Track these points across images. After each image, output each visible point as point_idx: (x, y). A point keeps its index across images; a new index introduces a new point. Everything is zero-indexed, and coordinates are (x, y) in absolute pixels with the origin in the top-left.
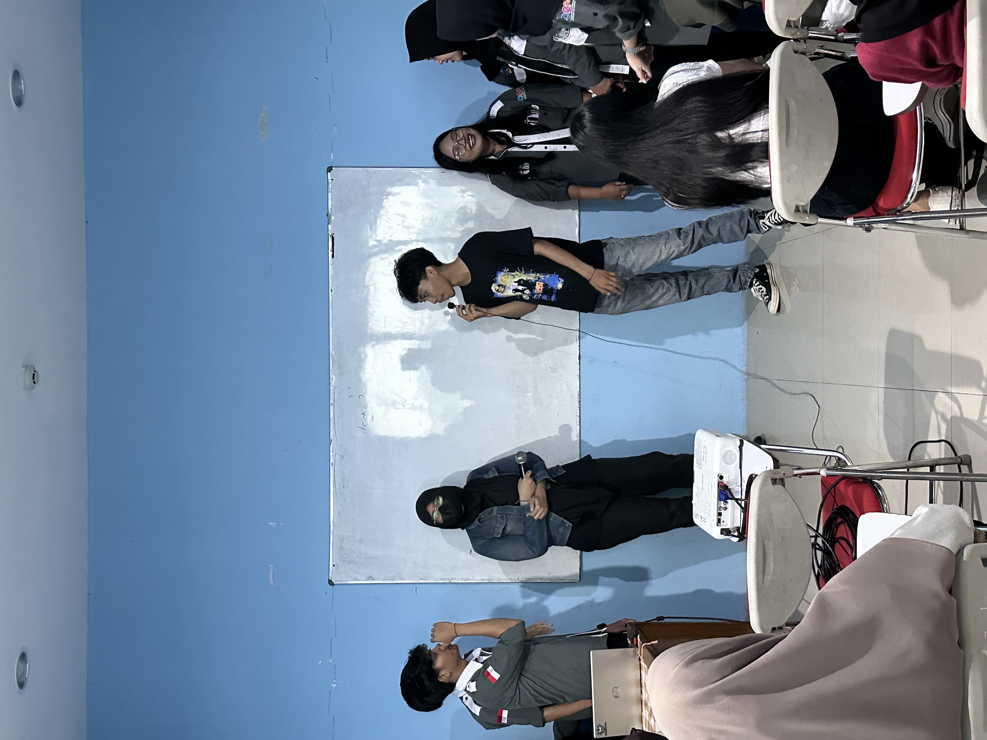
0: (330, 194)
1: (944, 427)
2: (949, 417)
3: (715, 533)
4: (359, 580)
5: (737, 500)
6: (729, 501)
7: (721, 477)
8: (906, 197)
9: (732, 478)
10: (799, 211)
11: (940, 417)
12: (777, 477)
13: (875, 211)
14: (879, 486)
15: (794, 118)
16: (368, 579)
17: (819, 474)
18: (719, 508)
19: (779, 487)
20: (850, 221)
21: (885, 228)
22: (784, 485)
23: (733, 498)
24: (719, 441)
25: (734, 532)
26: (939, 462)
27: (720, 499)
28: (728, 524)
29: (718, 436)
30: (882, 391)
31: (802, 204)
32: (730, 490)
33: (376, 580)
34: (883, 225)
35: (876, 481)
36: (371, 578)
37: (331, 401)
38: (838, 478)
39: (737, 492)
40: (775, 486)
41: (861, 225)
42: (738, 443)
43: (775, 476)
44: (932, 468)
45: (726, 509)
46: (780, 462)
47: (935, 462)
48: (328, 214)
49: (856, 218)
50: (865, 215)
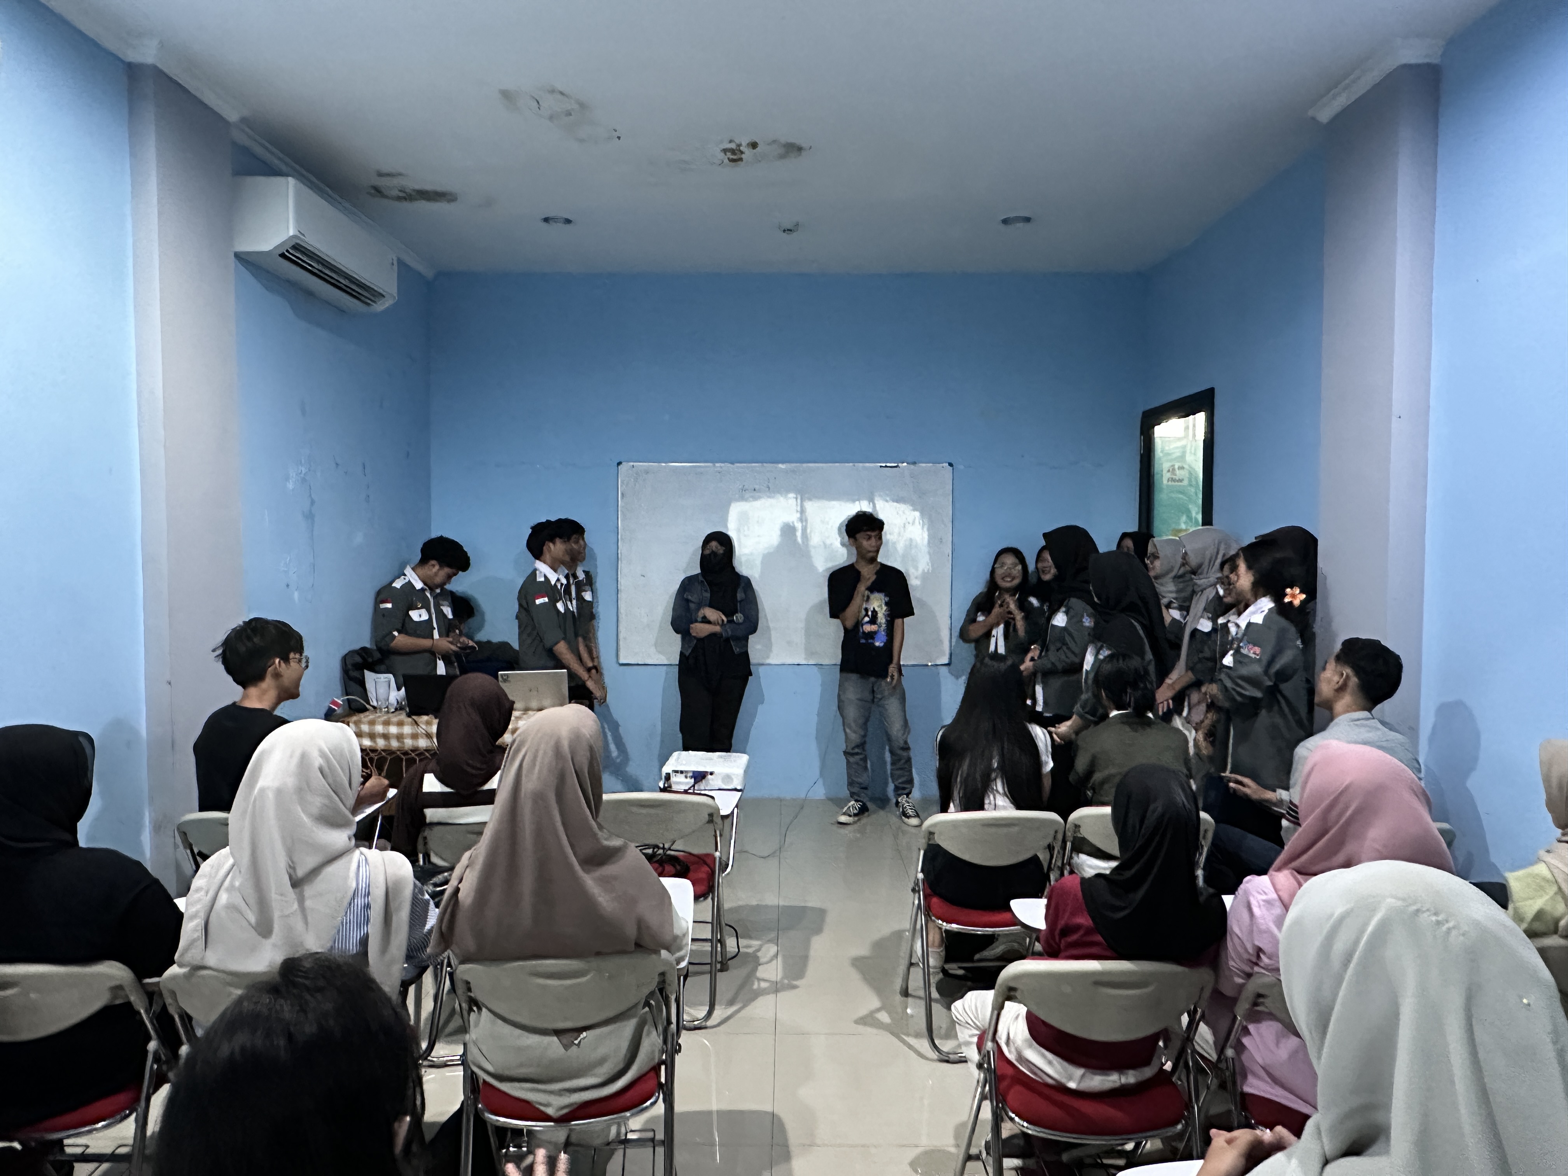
0: (931, 464)
1: (750, 950)
2: (759, 954)
3: (667, 769)
4: (621, 487)
5: (694, 786)
6: (693, 780)
7: (711, 774)
9: (712, 782)
10: (930, 835)
12: (715, 819)
14: (708, 897)
15: (1005, 830)
16: (621, 494)
17: (716, 851)
19: (706, 819)
21: (914, 902)
22: (708, 822)
24: (741, 772)
25: (667, 786)
26: (724, 947)
27: (694, 772)
29: (745, 771)
30: (776, 903)
32: (702, 780)
33: (621, 500)
35: (712, 895)
36: (623, 496)
37: (765, 465)
38: (712, 866)
39: (700, 786)
40: (707, 816)
42: (739, 788)
43: (714, 816)
45: (686, 777)
48: (915, 462)
49: (923, 880)
50: (926, 887)
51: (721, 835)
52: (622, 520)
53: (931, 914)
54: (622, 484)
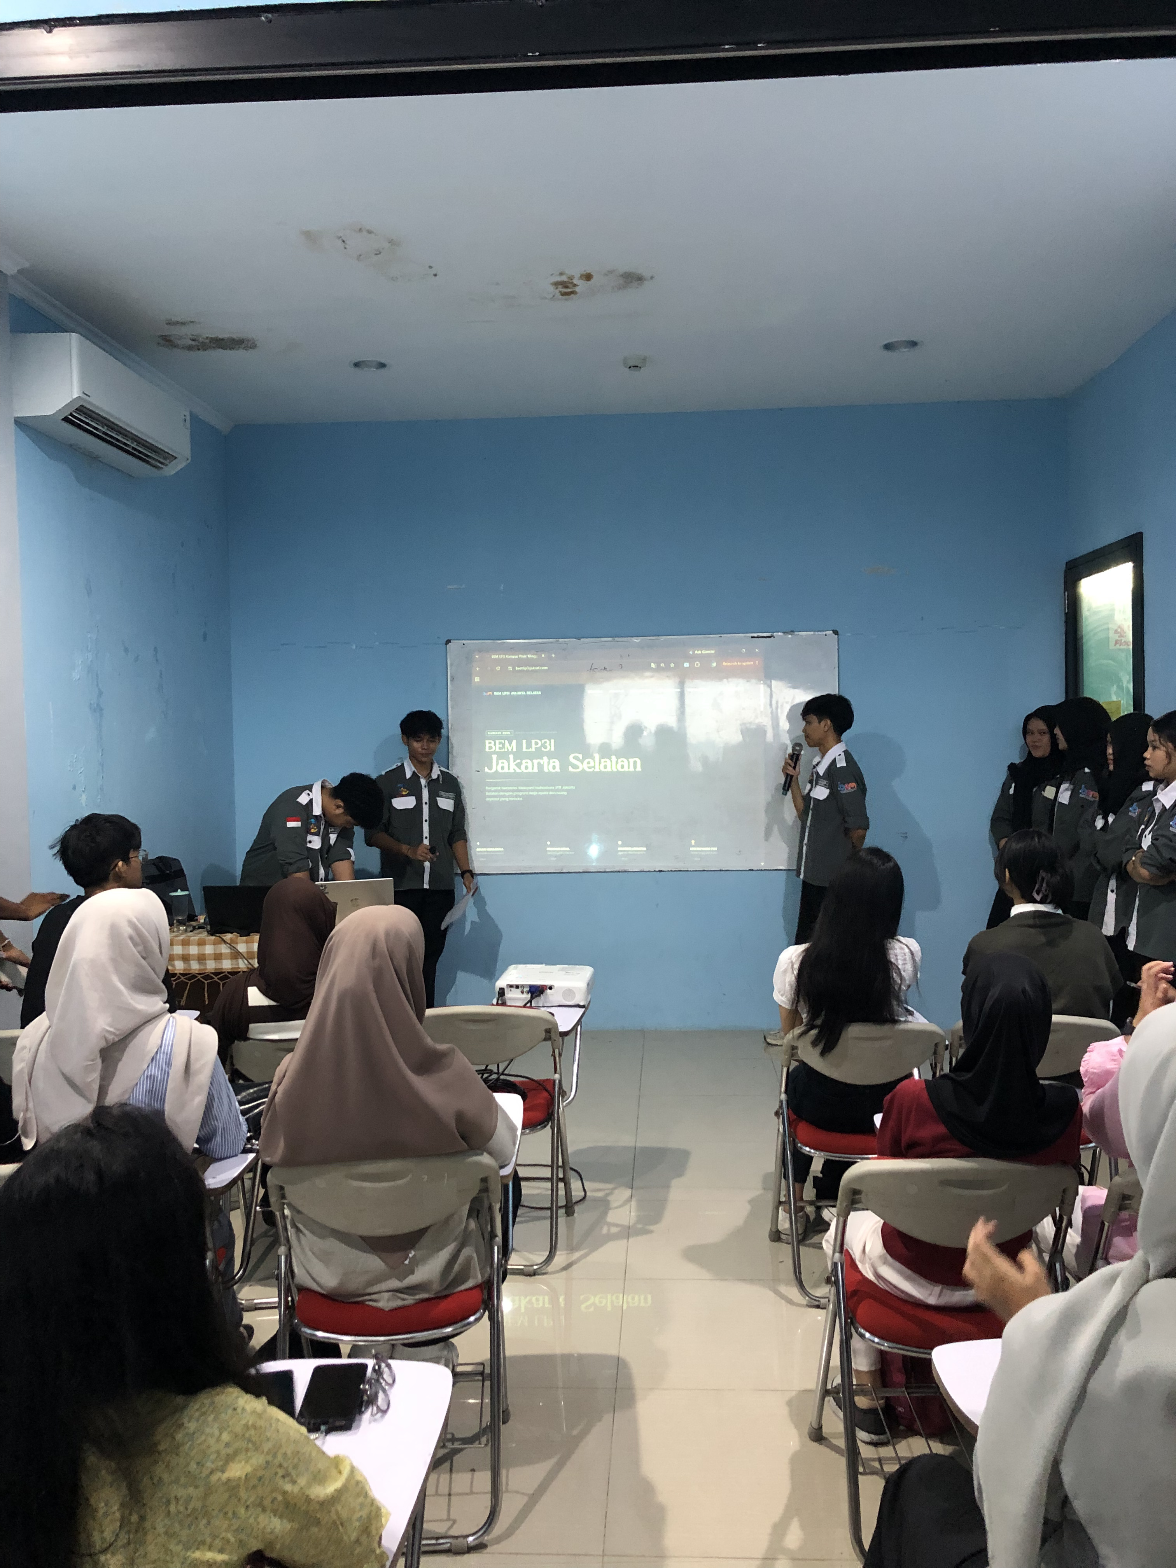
0: (812, 633)
3: (501, 983)
4: (451, 669)
5: (530, 1001)
6: (529, 995)
7: (551, 988)
8: (806, 1146)
9: (551, 998)
10: (793, 1050)
11: (608, 1192)
12: (553, 1035)
13: (794, 1120)
14: (545, 1127)
15: (877, 1044)
16: (451, 677)
17: (555, 1073)
18: (523, 986)
19: (543, 1035)
20: (783, 1097)
21: (779, 1130)
22: (545, 1040)
23: (532, 998)
24: (583, 985)
25: (502, 1000)
26: (568, 1185)
27: (531, 987)
28: (509, 995)
29: (588, 985)
30: (632, 1144)
31: (799, 1052)
32: (539, 996)
33: (451, 684)
34: (781, 1130)
35: (550, 1124)
36: (453, 679)
37: (616, 639)
38: (552, 1092)
39: (538, 1002)
40: (544, 1032)
41: (781, 1107)
42: (582, 1004)
43: (552, 1031)
44: (562, 1180)
45: (522, 992)
46: (566, 1038)
47: (567, 1181)
48: (792, 631)
49: (787, 1102)
50: (790, 1111)
51: (560, 1055)
52: (452, 708)
53: (797, 1140)
54: (451, 665)
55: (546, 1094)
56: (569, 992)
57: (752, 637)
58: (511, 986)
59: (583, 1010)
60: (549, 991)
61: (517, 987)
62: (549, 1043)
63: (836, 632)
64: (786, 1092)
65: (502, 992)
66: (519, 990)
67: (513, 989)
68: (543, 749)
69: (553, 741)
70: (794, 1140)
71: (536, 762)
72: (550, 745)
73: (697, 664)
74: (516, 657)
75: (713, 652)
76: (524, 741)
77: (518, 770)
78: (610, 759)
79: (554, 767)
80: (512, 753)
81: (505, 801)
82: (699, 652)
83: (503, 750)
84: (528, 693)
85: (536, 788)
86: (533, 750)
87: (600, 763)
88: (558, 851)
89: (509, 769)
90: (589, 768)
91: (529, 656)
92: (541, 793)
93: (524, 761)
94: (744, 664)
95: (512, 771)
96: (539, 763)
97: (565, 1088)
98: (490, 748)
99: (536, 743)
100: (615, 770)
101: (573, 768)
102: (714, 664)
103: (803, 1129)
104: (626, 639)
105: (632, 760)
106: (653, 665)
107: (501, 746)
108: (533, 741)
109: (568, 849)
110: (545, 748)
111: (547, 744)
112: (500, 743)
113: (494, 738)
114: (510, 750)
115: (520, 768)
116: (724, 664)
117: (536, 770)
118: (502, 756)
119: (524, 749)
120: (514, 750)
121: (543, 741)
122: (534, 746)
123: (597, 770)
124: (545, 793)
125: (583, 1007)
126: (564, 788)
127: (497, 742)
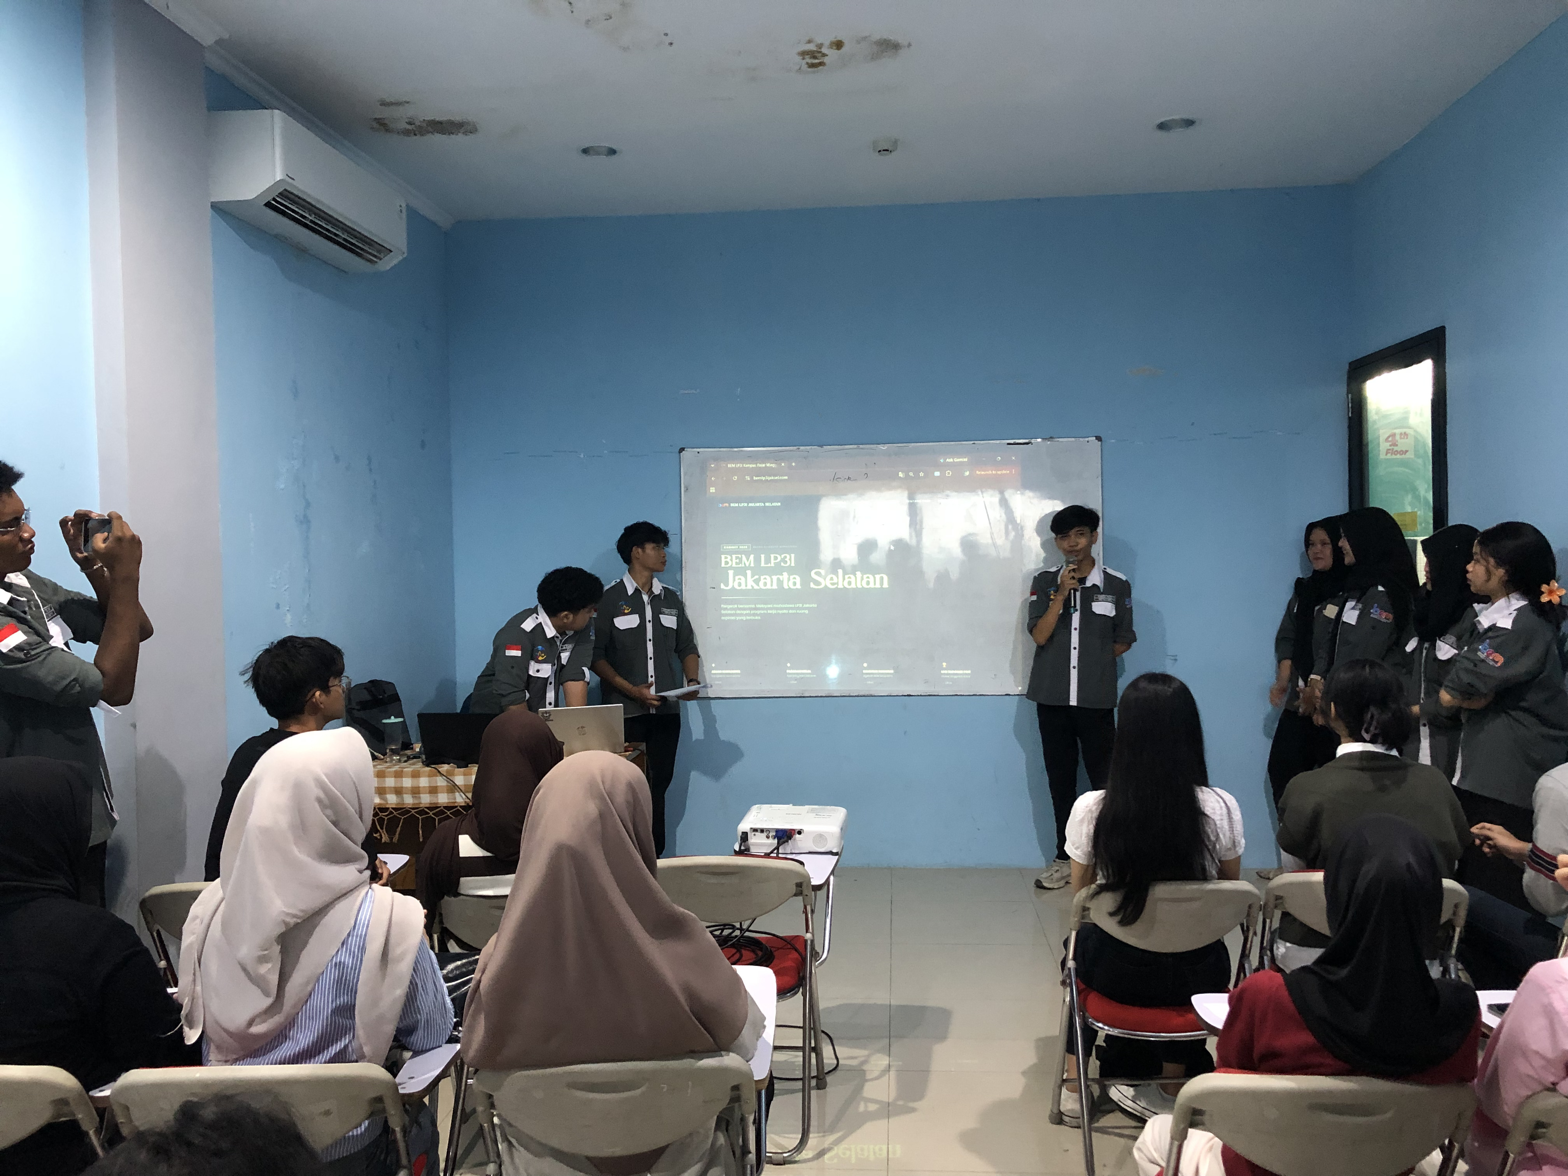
0: (1073, 439)
4: (684, 478)
5: (777, 848)
6: (776, 841)
7: (800, 833)
8: (1099, 1022)
11: (862, 1059)
15: (1183, 905)
16: (685, 487)
17: (807, 932)
18: (768, 830)
19: (794, 889)
22: (795, 895)
24: (837, 830)
27: (777, 831)
28: (753, 840)
30: (887, 1001)
31: (1091, 914)
33: (685, 495)
36: (687, 489)
40: (794, 886)
42: (835, 851)
44: (814, 1050)
45: (768, 837)
46: (818, 892)
47: (819, 1052)
48: (1051, 438)
49: (1076, 970)
50: (1079, 981)
51: (813, 911)
52: (686, 520)
53: (1087, 1015)
54: (685, 475)
55: (795, 955)
56: (820, 837)
57: (1009, 444)
58: (755, 830)
59: (837, 857)
60: (797, 836)
61: (762, 831)
62: (801, 898)
63: (1099, 438)
64: (1074, 959)
65: (745, 837)
66: (765, 834)
67: (758, 834)
68: (782, 564)
69: (793, 555)
70: (1084, 1014)
71: (775, 578)
72: (790, 559)
73: (949, 473)
74: (754, 466)
75: (966, 460)
76: (763, 556)
77: (756, 587)
78: (855, 575)
79: (795, 584)
80: (749, 568)
81: (742, 620)
82: (951, 460)
83: (740, 566)
84: (767, 504)
85: (775, 606)
86: (773, 565)
87: (844, 579)
88: (798, 674)
89: (746, 586)
90: (833, 584)
91: (768, 465)
92: (781, 612)
93: (762, 577)
94: (999, 472)
95: (749, 587)
96: (778, 579)
97: (818, 948)
98: (727, 563)
99: (776, 558)
100: (859, 586)
101: (814, 584)
102: (967, 473)
103: (1094, 1000)
104: (872, 446)
105: (878, 577)
106: (901, 475)
107: (738, 561)
108: (772, 556)
109: (809, 671)
110: (786, 562)
111: (787, 559)
112: (737, 558)
113: (731, 553)
114: (747, 565)
115: (758, 586)
116: (977, 472)
117: (775, 587)
118: (740, 571)
119: (763, 564)
120: (752, 565)
121: (783, 556)
122: (773, 561)
123: (840, 586)
124: (785, 611)
125: (836, 854)
126: (805, 606)
127: (734, 556)
